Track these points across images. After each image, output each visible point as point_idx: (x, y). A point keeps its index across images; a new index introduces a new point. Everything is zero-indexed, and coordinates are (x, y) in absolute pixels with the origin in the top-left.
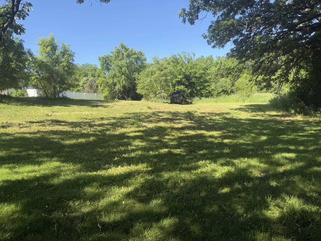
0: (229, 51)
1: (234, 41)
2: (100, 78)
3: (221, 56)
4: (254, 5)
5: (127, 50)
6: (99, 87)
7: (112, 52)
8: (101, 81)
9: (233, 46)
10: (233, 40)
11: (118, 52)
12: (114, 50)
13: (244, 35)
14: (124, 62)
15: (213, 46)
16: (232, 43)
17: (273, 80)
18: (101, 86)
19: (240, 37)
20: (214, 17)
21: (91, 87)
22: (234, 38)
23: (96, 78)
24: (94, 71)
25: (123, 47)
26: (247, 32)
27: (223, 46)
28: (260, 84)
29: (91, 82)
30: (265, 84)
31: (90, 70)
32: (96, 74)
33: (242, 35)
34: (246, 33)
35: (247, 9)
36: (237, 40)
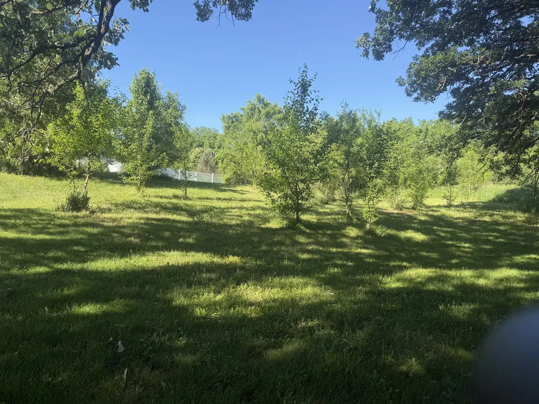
0: (443, 108)
1: (452, 90)
2: (221, 150)
3: (428, 120)
4: (492, 30)
5: (266, 105)
6: (220, 164)
7: (242, 109)
8: (224, 154)
9: (451, 100)
10: (452, 88)
11: (253, 109)
12: (246, 106)
13: (472, 80)
14: (260, 125)
15: (414, 99)
16: (450, 95)
17: (525, 161)
18: (222, 161)
19: (464, 84)
20: (419, 49)
21: (207, 162)
22: (453, 85)
23: (215, 149)
24: (212, 138)
25: (261, 100)
26: (478, 75)
27: (432, 100)
28: (499, 168)
29: (207, 155)
30: (508, 168)
31: (207, 137)
32: (217, 144)
33: (468, 80)
34: (475, 78)
35: (479, 36)
36: (459, 88)
